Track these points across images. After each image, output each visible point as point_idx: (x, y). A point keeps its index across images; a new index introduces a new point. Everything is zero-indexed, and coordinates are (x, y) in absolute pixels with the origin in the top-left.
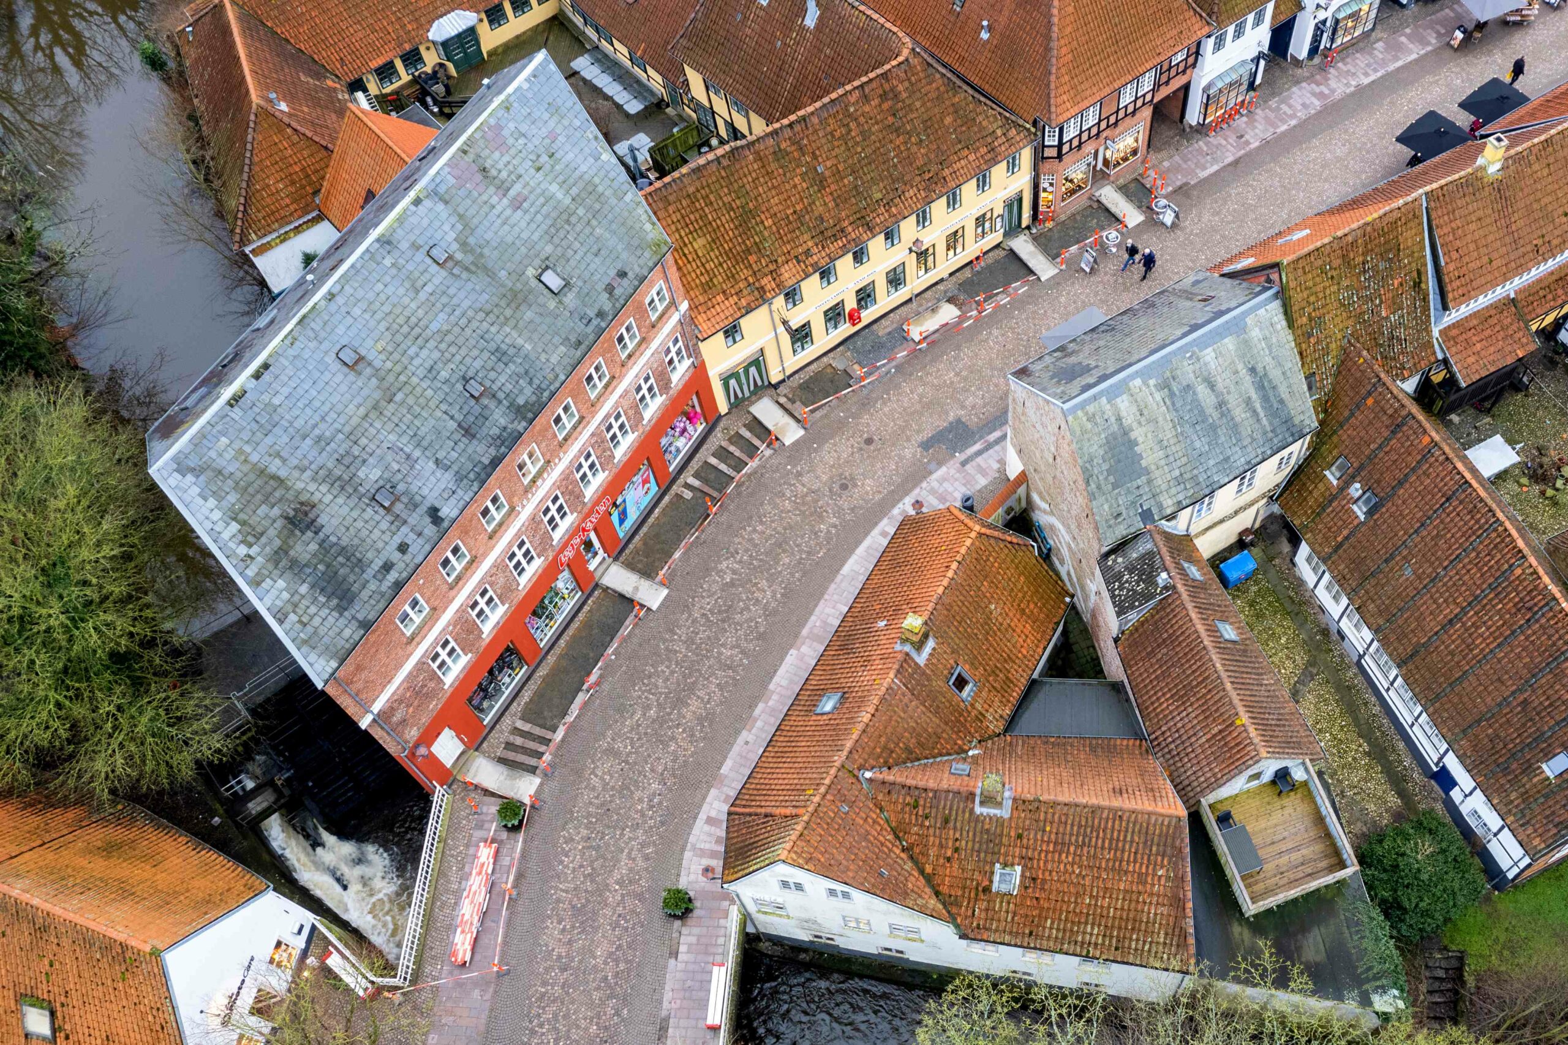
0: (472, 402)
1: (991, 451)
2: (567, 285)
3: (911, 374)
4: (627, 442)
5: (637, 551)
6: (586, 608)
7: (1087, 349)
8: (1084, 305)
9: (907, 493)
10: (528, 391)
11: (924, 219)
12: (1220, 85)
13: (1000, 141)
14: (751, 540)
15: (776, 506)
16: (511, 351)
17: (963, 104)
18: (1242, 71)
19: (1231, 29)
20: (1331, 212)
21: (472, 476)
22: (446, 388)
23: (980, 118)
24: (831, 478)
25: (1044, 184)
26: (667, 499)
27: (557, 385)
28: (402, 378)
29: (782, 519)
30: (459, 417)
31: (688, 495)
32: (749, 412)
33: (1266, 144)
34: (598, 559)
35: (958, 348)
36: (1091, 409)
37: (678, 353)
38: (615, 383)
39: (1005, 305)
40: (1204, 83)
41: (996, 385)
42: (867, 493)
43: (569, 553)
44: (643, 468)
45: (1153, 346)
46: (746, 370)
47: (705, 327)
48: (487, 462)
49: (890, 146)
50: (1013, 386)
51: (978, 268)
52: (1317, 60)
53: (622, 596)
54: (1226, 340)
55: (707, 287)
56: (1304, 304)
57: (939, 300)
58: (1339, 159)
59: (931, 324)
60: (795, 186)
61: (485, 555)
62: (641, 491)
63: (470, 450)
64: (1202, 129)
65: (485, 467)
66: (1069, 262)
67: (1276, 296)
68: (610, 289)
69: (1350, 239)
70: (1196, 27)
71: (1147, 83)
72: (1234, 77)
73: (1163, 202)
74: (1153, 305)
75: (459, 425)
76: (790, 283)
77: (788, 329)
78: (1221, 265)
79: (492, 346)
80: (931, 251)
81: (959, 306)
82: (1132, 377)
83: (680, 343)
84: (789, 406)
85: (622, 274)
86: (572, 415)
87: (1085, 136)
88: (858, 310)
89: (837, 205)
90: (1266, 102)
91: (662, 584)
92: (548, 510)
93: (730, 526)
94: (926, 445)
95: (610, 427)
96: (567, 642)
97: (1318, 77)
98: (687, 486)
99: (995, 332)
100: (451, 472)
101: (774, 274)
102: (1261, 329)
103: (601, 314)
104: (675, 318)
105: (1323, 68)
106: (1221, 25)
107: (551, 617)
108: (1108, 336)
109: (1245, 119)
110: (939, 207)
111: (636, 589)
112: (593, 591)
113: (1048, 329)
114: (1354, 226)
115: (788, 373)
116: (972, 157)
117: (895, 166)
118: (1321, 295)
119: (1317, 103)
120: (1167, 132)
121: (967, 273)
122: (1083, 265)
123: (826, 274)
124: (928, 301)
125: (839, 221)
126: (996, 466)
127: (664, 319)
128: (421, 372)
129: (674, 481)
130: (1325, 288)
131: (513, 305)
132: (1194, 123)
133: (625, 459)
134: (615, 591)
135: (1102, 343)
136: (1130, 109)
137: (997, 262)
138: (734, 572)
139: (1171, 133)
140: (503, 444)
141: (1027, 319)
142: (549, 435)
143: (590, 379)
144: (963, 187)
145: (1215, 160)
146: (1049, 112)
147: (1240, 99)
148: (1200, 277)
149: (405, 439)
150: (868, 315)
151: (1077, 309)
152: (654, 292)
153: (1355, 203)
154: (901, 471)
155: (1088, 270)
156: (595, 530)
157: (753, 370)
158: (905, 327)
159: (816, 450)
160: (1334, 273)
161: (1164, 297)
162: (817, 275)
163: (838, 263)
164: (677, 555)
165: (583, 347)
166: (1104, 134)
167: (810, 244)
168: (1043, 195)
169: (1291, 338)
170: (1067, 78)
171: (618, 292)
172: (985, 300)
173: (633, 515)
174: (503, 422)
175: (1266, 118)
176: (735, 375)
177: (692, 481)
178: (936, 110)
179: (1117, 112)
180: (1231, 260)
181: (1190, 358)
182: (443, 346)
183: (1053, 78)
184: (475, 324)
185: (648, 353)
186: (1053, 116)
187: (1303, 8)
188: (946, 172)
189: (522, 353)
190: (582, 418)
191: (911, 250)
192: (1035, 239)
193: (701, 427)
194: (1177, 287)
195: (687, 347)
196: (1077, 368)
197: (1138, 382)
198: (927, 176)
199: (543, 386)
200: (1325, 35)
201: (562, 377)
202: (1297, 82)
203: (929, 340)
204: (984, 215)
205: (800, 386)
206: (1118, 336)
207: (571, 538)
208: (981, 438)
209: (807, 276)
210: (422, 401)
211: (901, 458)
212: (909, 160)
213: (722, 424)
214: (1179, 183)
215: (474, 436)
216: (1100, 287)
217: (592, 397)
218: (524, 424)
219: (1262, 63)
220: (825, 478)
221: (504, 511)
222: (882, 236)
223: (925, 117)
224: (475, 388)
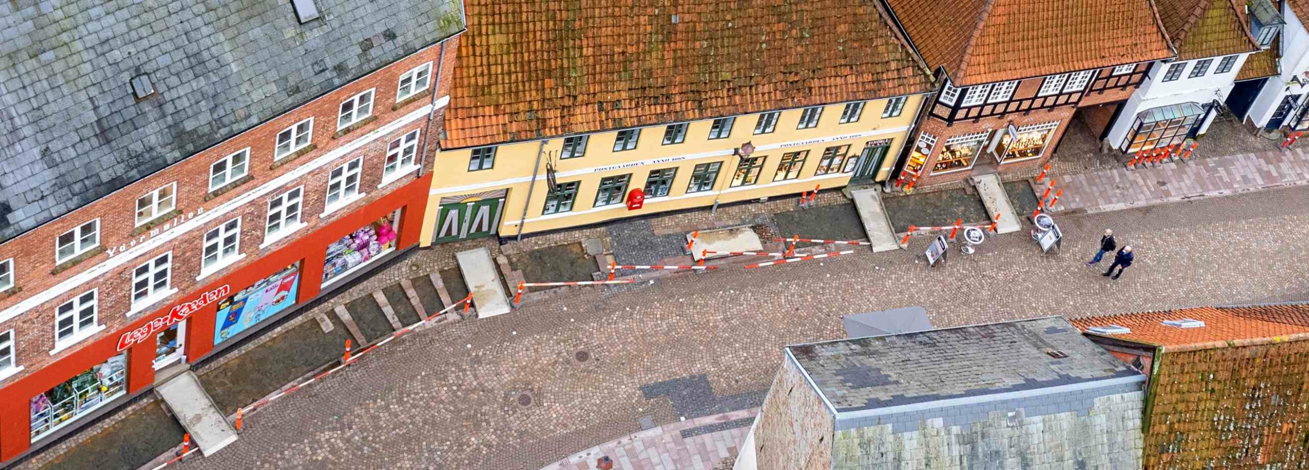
0: (131, 101)
1: (726, 433)
2: (320, 19)
3: (671, 296)
4: (288, 230)
5: (224, 370)
6: (121, 415)
7: (893, 355)
8: (911, 301)
9: (599, 441)
10: (205, 118)
11: (768, 123)
12: (1159, 117)
13: (890, 75)
14: (375, 418)
15: (428, 387)
16: (212, 64)
17: (867, 18)
18: (1188, 112)
19: (1192, 64)
20: (1236, 312)
21: (77, 188)
22: (109, 72)
23: (879, 41)
24: (514, 382)
25: (921, 143)
26: (299, 319)
27: (243, 126)
28: (65, 37)
29: (428, 407)
30: (104, 111)
31: (328, 326)
32: (454, 257)
33: (1188, 203)
34: (172, 358)
35: (742, 288)
36: (869, 432)
37: (407, 152)
38: (312, 154)
39: (819, 261)
40: (1141, 108)
41: (767, 353)
42: (549, 420)
43: (139, 335)
44: (291, 269)
45: (973, 386)
46: (477, 206)
47: (454, 136)
48: (105, 177)
49: (764, 28)
50: (786, 364)
51: (805, 205)
52: (1275, 135)
53: (175, 420)
54: (1063, 415)
55: (480, 92)
56: (1169, 409)
57: (743, 223)
58: (1264, 254)
59: (723, 246)
60: (638, 25)
61: (33, 292)
62: (272, 296)
63: (93, 156)
64: (1121, 157)
65: (101, 184)
66: (912, 242)
67: (1140, 386)
68: (367, 45)
69: (1247, 353)
70: (1154, 46)
71: (1078, 83)
72: (1178, 115)
73: (1048, 220)
74: (992, 336)
75: (99, 121)
76: (580, 129)
77: (551, 181)
78: (1088, 321)
79: (193, 48)
80: (759, 162)
81: (764, 240)
82: (933, 413)
83: (415, 142)
84: (506, 270)
85: (390, 35)
86: (241, 169)
87: (987, 110)
88: (643, 194)
89: (675, 66)
90: (1204, 157)
91: (234, 426)
92: (145, 269)
93: (359, 389)
94: (649, 391)
95: (278, 203)
96: (70, 450)
97: (1270, 154)
98: (332, 315)
99: (794, 288)
100: (56, 172)
101: (566, 111)
102: (1109, 418)
103: (340, 69)
104: (426, 110)
105: (1278, 147)
106: (1181, 54)
107: (68, 407)
108: (925, 351)
109: (1173, 165)
110: (790, 118)
111: (198, 418)
112: (141, 397)
113: (857, 311)
114: (1258, 340)
115: (524, 231)
116: (851, 79)
117: (761, 51)
118: (1193, 406)
119: (1260, 181)
120: (1081, 144)
121: (790, 205)
122: (928, 254)
123: (625, 136)
124: (730, 217)
125: (670, 84)
126: (724, 454)
127: (411, 106)
128: (91, 40)
129: (319, 302)
130: (1200, 400)
131: (245, 14)
132: (1115, 147)
133: (274, 249)
134: (169, 409)
135: (914, 356)
136: (1050, 102)
137: (831, 207)
138: (333, 450)
139: (1086, 147)
140: (136, 166)
141: (837, 288)
142: (200, 179)
143: (286, 136)
144: (828, 108)
145: (1124, 198)
146: (959, 67)
147: (1176, 142)
148: (1060, 325)
149: (23, 108)
150: (651, 204)
151: (901, 301)
152: (416, 71)
153: (1266, 314)
154: (604, 410)
155: (932, 261)
156: (189, 320)
157: (485, 209)
158: (690, 237)
159: (512, 339)
160: (1217, 387)
161: (1007, 333)
162: (615, 134)
163: (646, 131)
164: (273, 397)
165: (299, 97)
166: (1010, 117)
167: (624, 95)
168: (914, 154)
169: (1140, 444)
170: (992, 40)
171: (373, 52)
172: (797, 246)
173: (246, 322)
174: (153, 140)
175: (1198, 174)
176: (460, 206)
177: (342, 312)
178: (833, 13)
179: (1033, 99)
180: (1102, 321)
181: (1012, 419)
182: (137, 22)
183: (977, 33)
184: (187, 14)
185: (372, 136)
186: (961, 74)
187: (1276, 74)
188: (816, 83)
189: (221, 73)
190: (250, 178)
191: (736, 152)
192: (886, 200)
193: (387, 251)
194: (1027, 325)
195: (421, 149)
196: (873, 374)
197: (938, 422)
198: (792, 78)
199: (226, 120)
200: (1292, 112)
201: (254, 120)
202: (1245, 150)
203: (711, 264)
204: (839, 148)
205: (532, 254)
206: (936, 356)
207: (152, 317)
208: (721, 410)
209: (603, 130)
210: (72, 73)
211: (612, 394)
212: (781, 52)
213: (413, 258)
214: (1073, 206)
215: (108, 142)
216: (939, 288)
217: (277, 159)
218: (177, 154)
219: (1213, 114)
220: (506, 378)
221: (90, 247)
222: (711, 122)
223: (819, 14)
224: (144, 87)
